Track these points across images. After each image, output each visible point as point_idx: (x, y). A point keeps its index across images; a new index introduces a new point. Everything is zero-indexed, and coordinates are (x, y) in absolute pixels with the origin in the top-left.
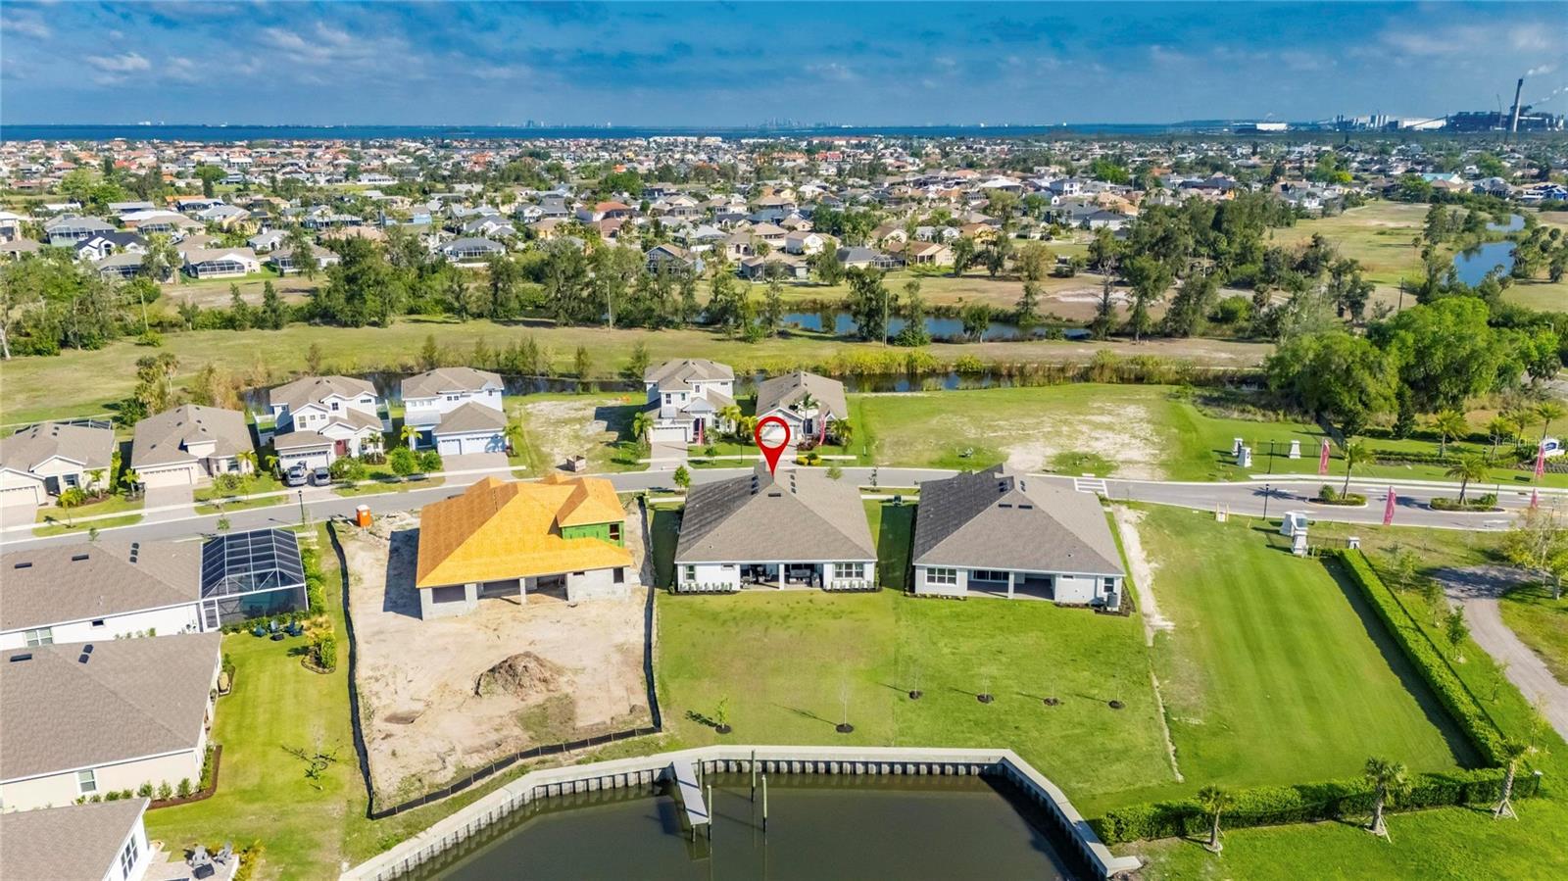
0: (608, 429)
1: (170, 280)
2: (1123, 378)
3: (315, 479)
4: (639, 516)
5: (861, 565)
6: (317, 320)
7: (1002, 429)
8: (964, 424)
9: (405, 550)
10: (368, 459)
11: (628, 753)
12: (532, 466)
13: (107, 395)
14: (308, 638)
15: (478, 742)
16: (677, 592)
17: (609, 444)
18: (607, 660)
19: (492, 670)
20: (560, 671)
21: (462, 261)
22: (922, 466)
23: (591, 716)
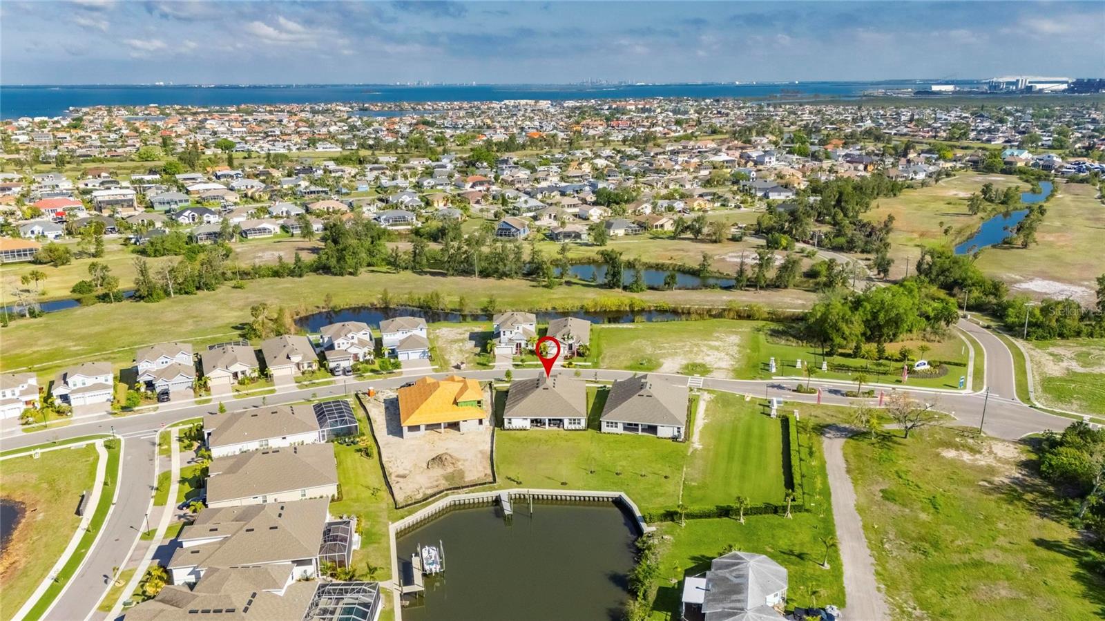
0: (476, 346)
1: (234, 240)
2: (740, 316)
3: (345, 372)
4: (490, 393)
5: (579, 420)
6: (321, 271)
7: (665, 348)
8: (647, 345)
9: (392, 408)
10: (367, 362)
11: (484, 490)
12: (441, 366)
13: (232, 320)
14: (361, 445)
15: (430, 485)
16: (504, 429)
17: (476, 354)
18: (476, 456)
19: (433, 459)
20: (458, 460)
21: (392, 225)
22: (622, 369)
23: (471, 477)
